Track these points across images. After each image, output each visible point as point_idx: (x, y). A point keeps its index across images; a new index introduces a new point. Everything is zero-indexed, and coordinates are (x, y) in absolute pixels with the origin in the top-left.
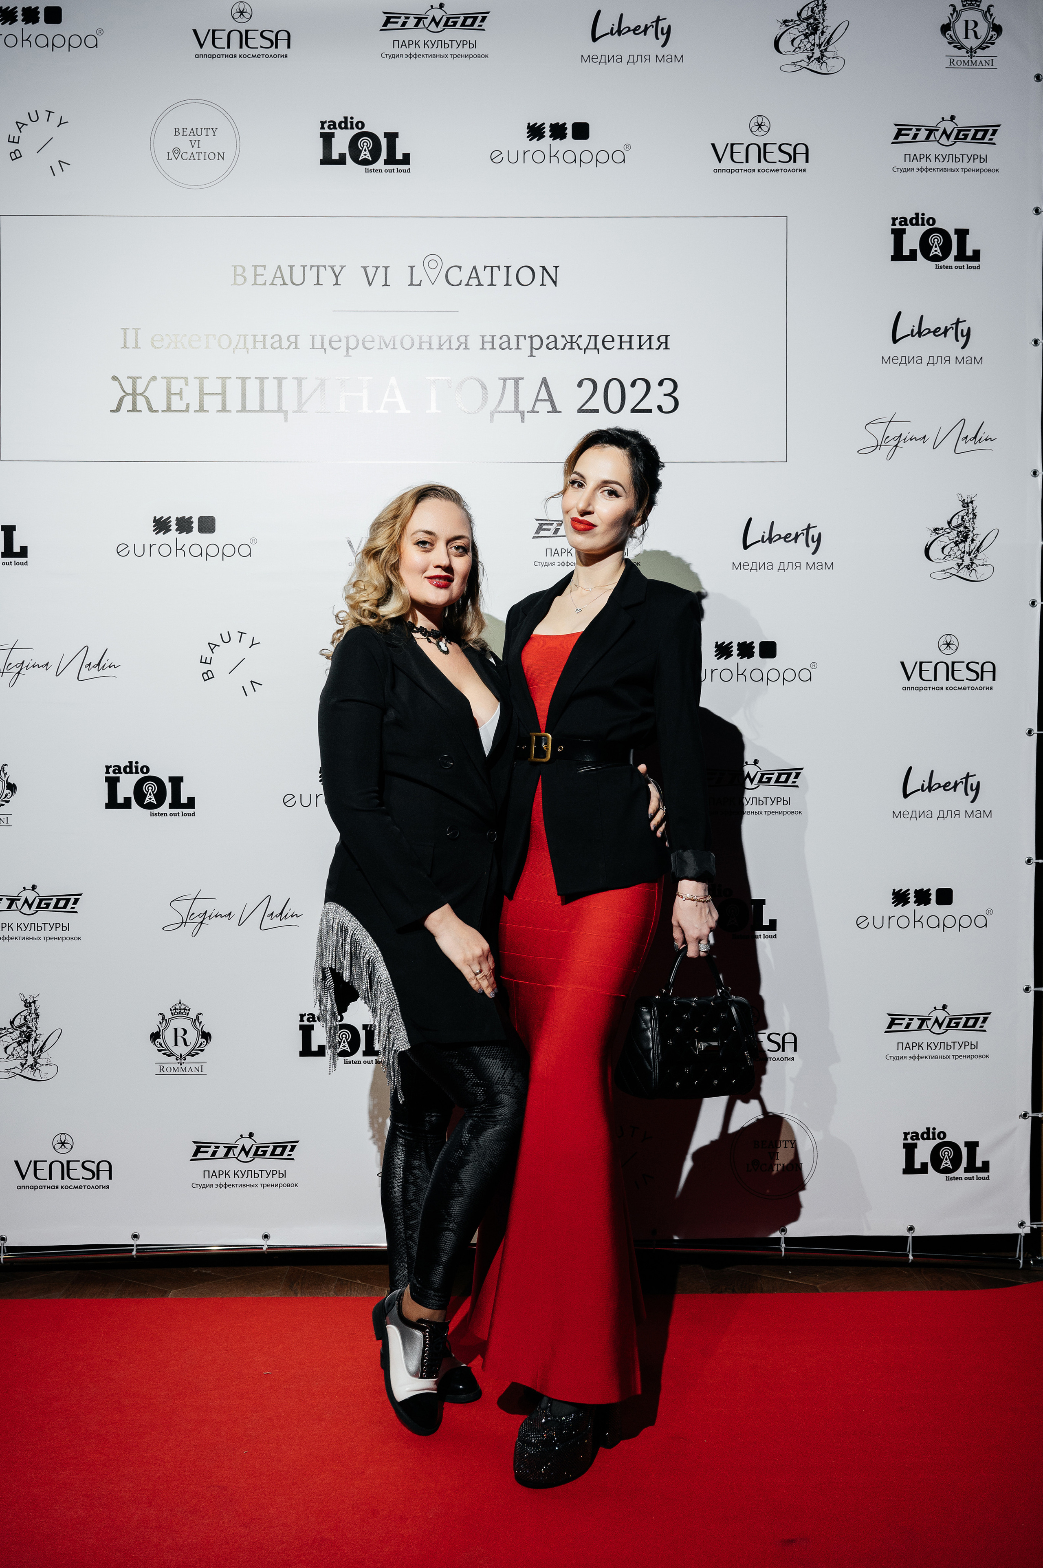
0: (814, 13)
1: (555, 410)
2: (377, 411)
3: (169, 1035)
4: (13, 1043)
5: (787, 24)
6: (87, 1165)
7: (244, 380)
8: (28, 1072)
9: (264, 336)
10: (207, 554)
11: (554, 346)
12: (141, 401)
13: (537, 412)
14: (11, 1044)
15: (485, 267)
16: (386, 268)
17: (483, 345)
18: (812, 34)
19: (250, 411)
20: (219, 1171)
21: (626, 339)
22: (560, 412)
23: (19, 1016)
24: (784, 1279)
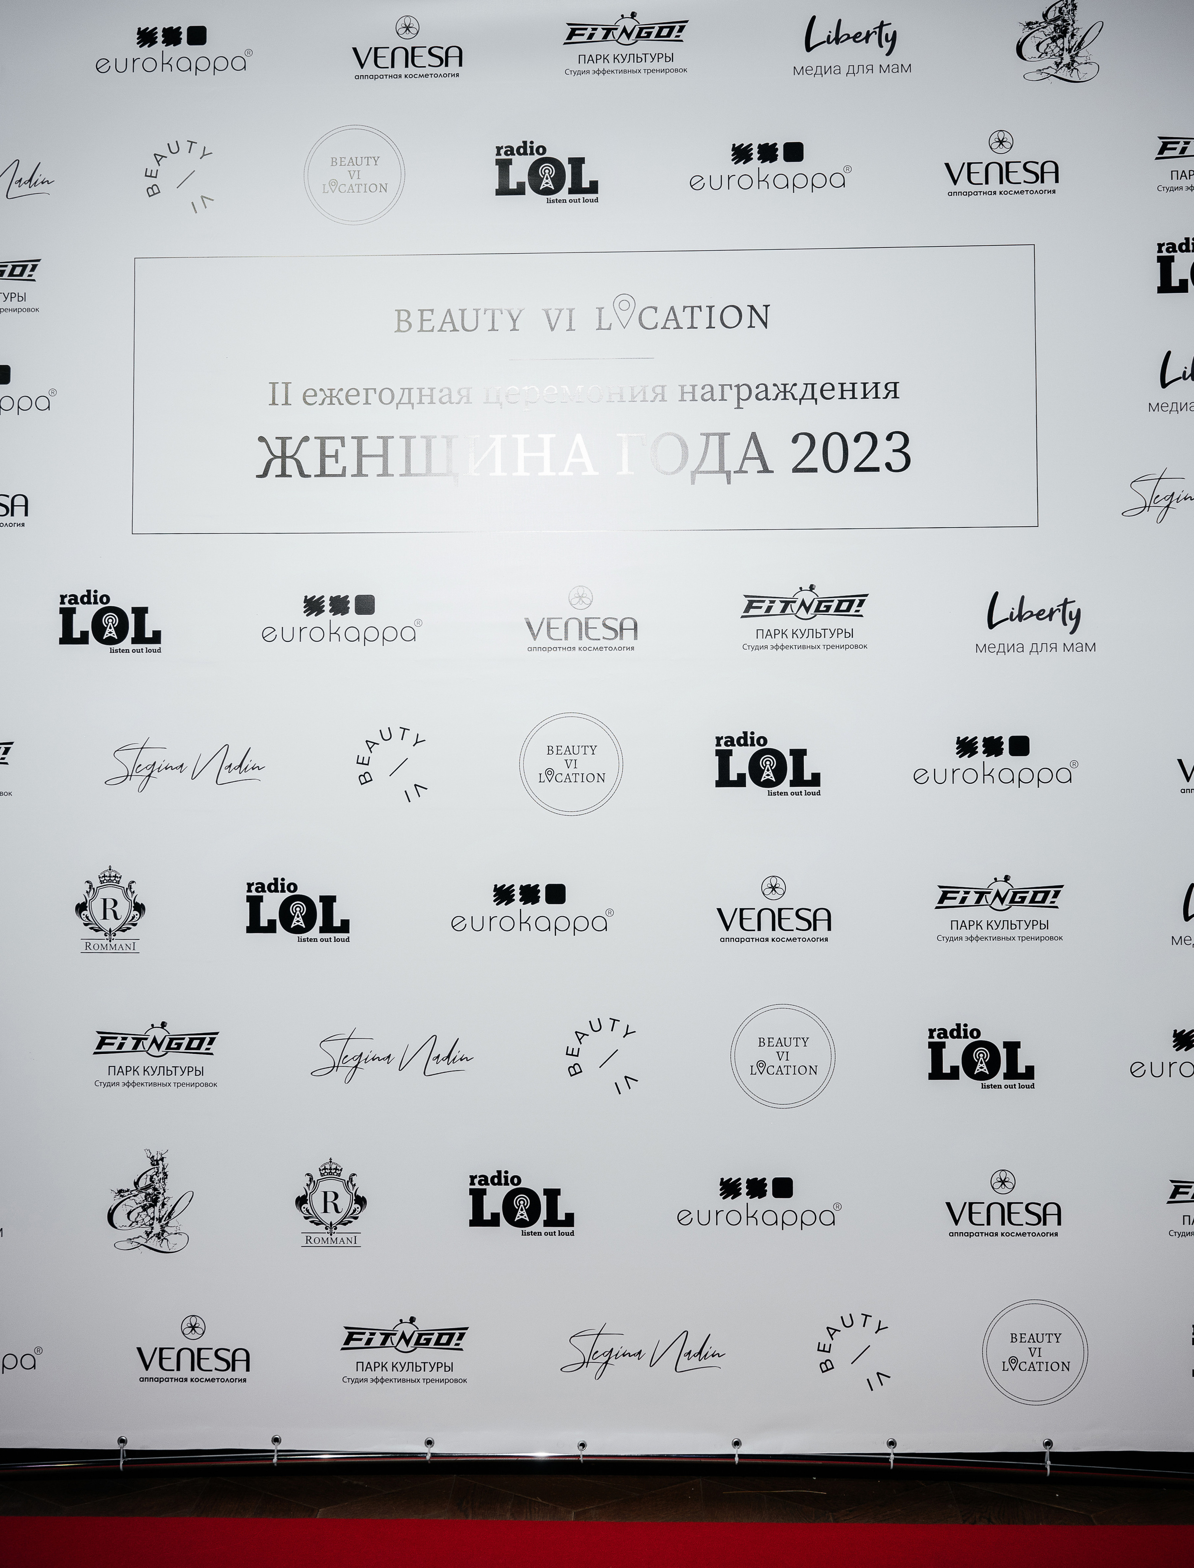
0: (1062, 14)
1: (766, 470)
2: (560, 474)
3: (317, 1200)
4: (138, 1208)
5: (1031, 26)
6: (220, 1353)
7: (408, 439)
8: (154, 1243)
9: (432, 389)
10: (365, 638)
11: (765, 396)
12: (291, 465)
13: (746, 472)
14: (134, 1209)
15: (685, 307)
16: (571, 311)
17: (682, 396)
18: (1060, 37)
19: (416, 475)
20: (375, 1363)
21: (848, 387)
22: (772, 472)
23: (145, 1176)
24: (1050, 1505)
